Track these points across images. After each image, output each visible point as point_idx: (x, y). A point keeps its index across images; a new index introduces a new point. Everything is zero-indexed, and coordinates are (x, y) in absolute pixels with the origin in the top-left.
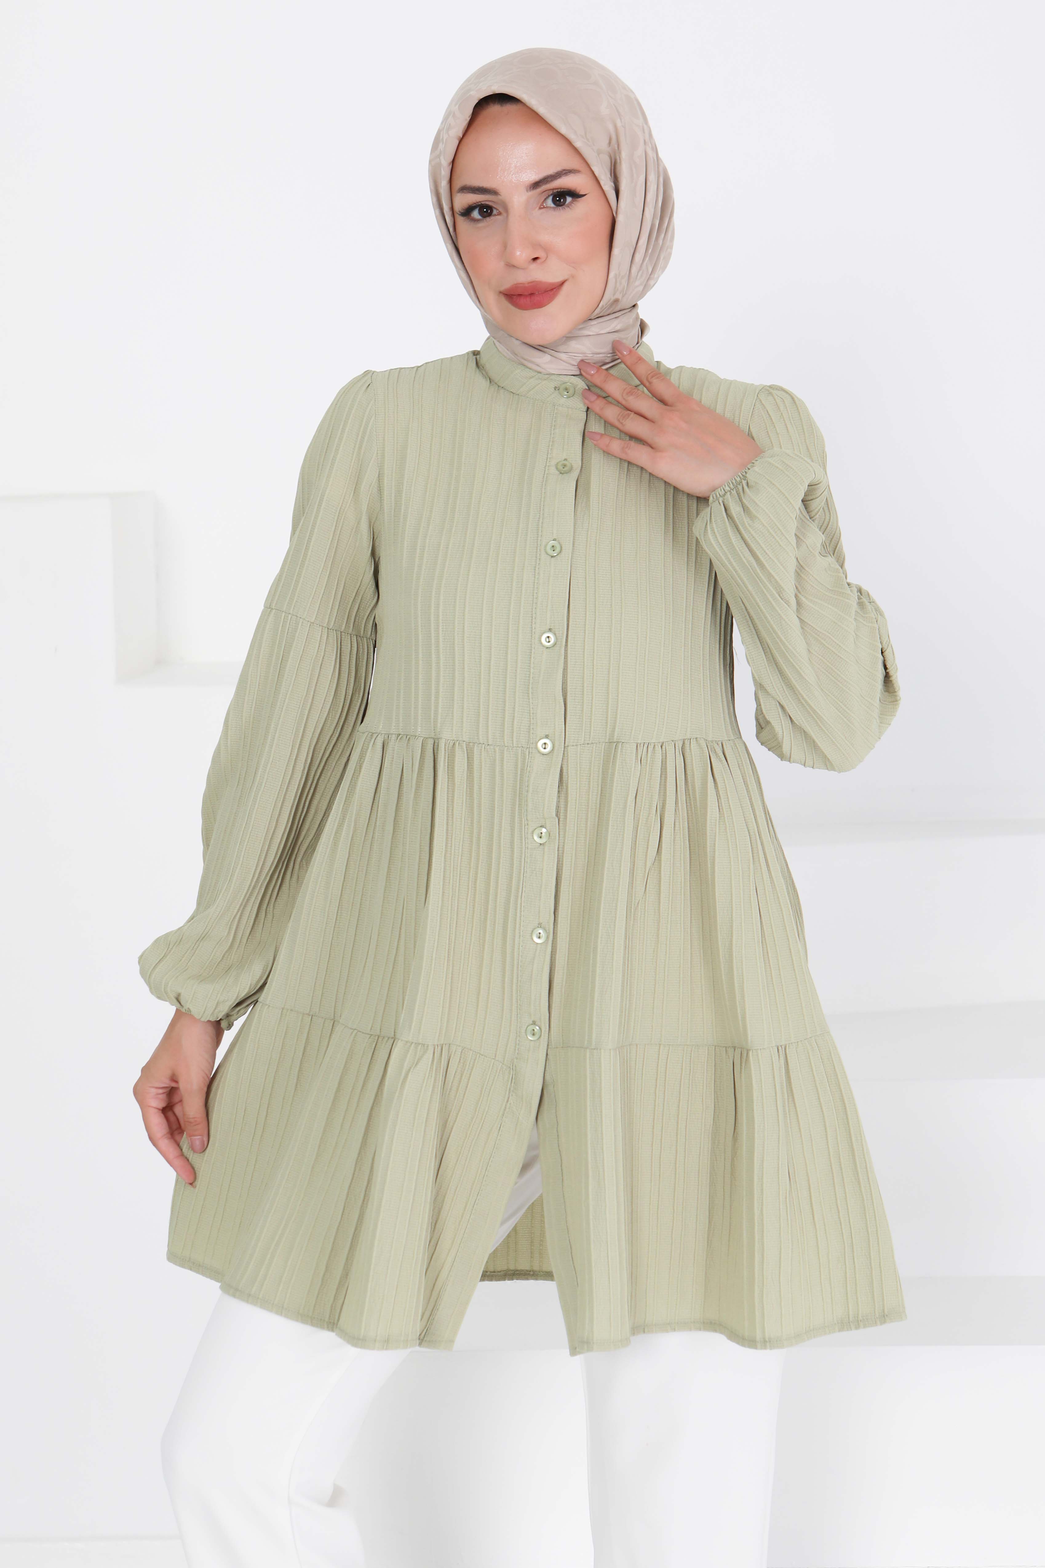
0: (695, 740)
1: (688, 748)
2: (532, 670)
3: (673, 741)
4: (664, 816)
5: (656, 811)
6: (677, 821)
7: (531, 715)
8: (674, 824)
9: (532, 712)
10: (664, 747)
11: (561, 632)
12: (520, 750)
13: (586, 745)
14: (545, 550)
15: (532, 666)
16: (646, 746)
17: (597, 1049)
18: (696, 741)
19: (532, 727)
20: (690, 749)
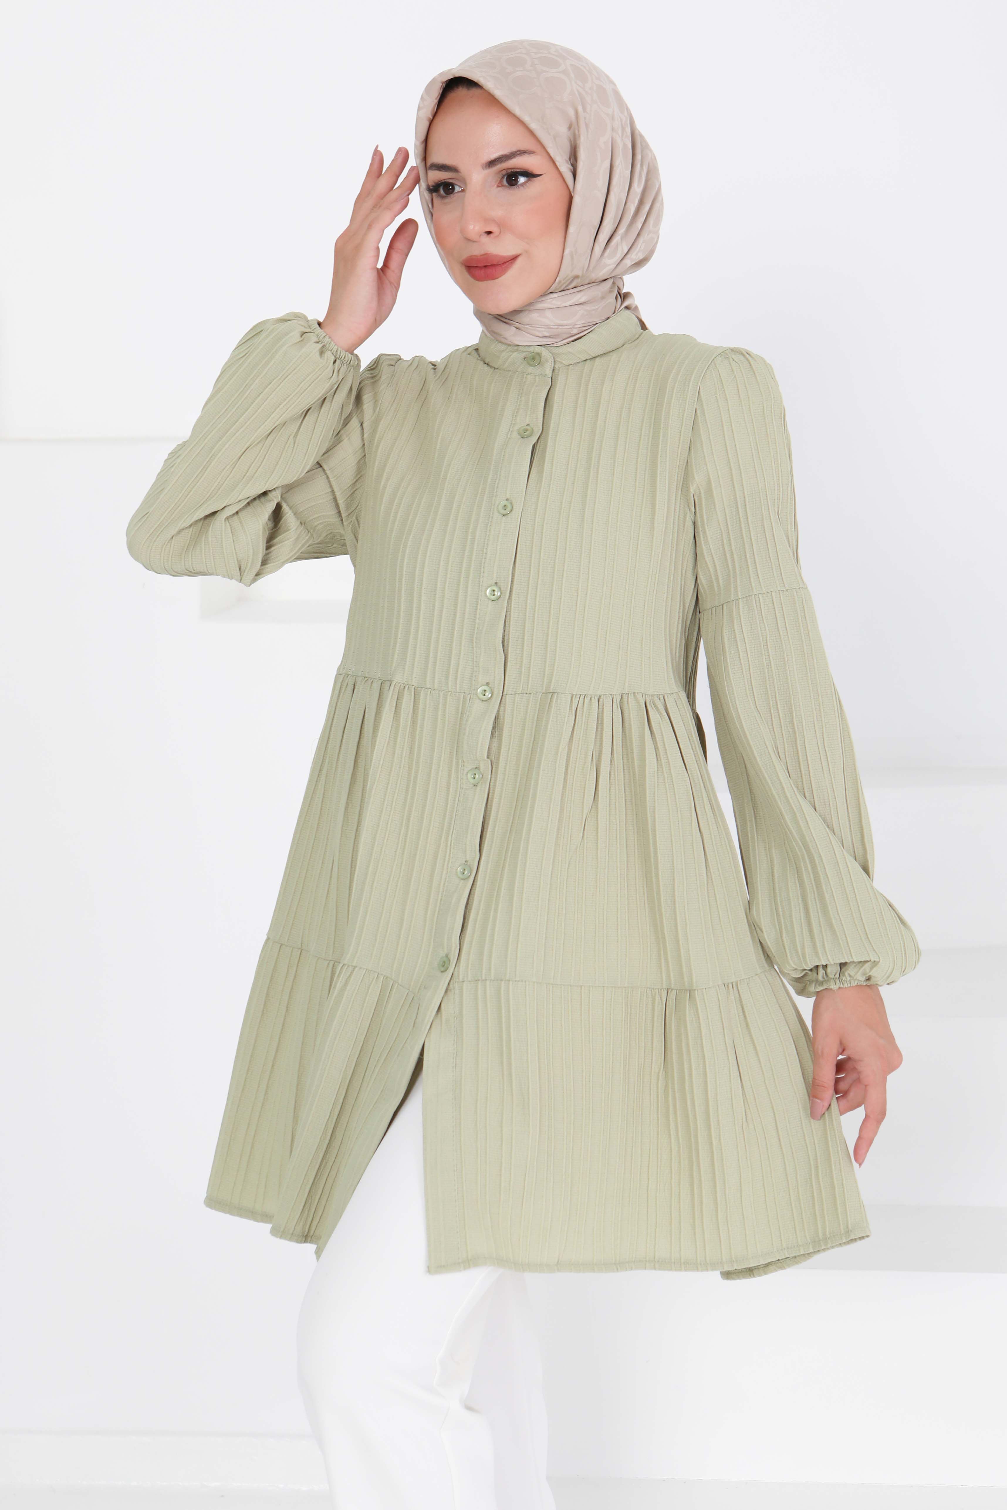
0: (632, 695)
1: (626, 702)
2: (477, 621)
3: (611, 695)
4: (600, 766)
5: (592, 760)
6: (612, 771)
7: (475, 663)
8: (610, 774)
9: (475, 660)
10: (601, 700)
11: (505, 586)
12: (462, 695)
13: (525, 695)
14: (498, 508)
15: (478, 616)
16: (582, 697)
17: (522, 981)
18: (634, 695)
19: (474, 675)
20: (628, 704)
